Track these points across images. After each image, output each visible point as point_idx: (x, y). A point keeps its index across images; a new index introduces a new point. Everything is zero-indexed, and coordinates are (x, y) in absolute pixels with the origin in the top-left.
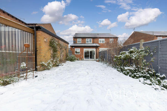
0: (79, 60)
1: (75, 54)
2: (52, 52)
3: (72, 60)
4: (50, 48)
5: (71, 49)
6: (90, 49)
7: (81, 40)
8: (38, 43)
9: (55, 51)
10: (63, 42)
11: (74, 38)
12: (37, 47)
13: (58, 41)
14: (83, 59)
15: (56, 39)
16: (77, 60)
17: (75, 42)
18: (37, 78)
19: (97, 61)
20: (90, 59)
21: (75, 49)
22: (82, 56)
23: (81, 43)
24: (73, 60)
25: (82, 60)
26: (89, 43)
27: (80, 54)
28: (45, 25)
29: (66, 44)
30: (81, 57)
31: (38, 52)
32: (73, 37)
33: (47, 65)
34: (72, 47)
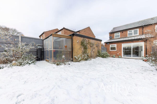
0: (115, 57)
1: (110, 50)
2: (83, 49)
3: (103, 57)
4: (81, 46)
5: (105, 45)
6: (132, 43)
7: (120, 34)
8: (73, 44)
9: (85, 48)
10: (94, 40)
11: (111, 34)
12: (73, 47)
13: (89, 40)
14: (120, 56)
15: (87, 39)
16: (113, 57)
17: (111, 38)
18: (70, 65)
19: (143, 60)
20: (132, 57)
21: (110, 45)
22: (119, 52)
23: (120, 37)
24: (105, 56)
25: (119, 58)
26: (133, 35)
27: (116, 50)
28: (85, 29)
29: (99, 42)
30: (118, 54)
31: (73, 50)
32: (109, 33)
33: (77, 58)
34: (106, 43)
